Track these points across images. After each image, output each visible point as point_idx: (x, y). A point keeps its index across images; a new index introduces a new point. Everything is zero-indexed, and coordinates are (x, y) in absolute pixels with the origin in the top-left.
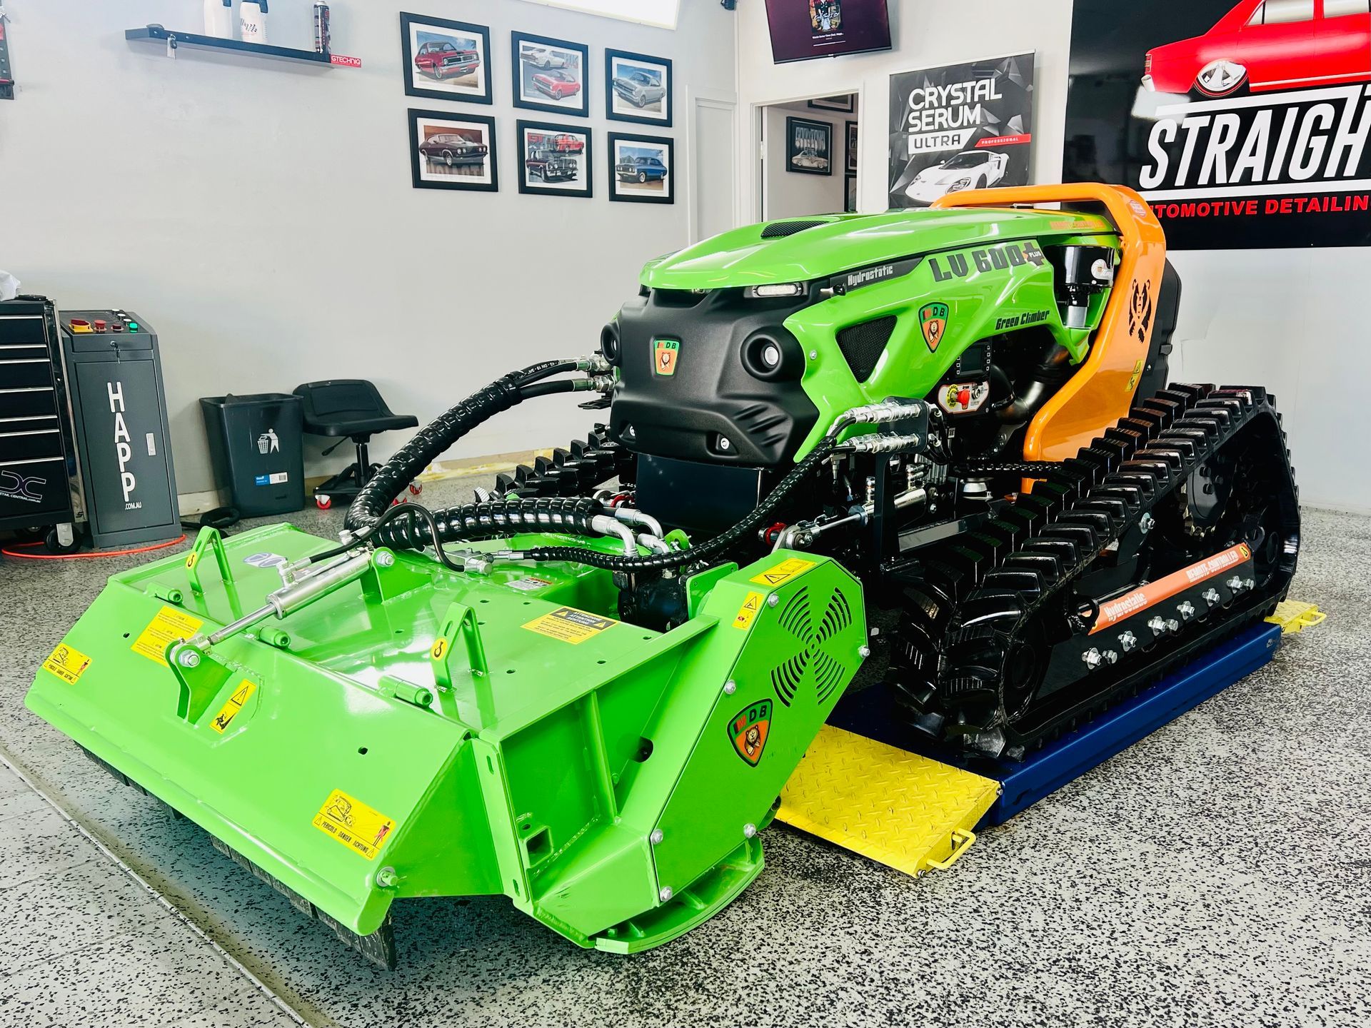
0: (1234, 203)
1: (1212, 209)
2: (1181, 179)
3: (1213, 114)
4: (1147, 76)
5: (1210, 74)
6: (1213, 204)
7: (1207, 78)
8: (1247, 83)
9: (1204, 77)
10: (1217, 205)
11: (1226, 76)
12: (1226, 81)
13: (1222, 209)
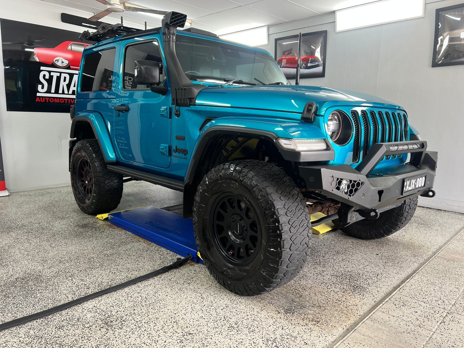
0: (71, 100)
1: (65, 101)
2: (53, 90)
3: (61, 73)
4: (35, 56)
5: (58, 61)
6: (65, 99)
7: (57, 62)
8: (69, 66)
9: (56, 61)
10: (66, 100)
11: (63, 62)
12: (63, 64)
13: (68, 101)
